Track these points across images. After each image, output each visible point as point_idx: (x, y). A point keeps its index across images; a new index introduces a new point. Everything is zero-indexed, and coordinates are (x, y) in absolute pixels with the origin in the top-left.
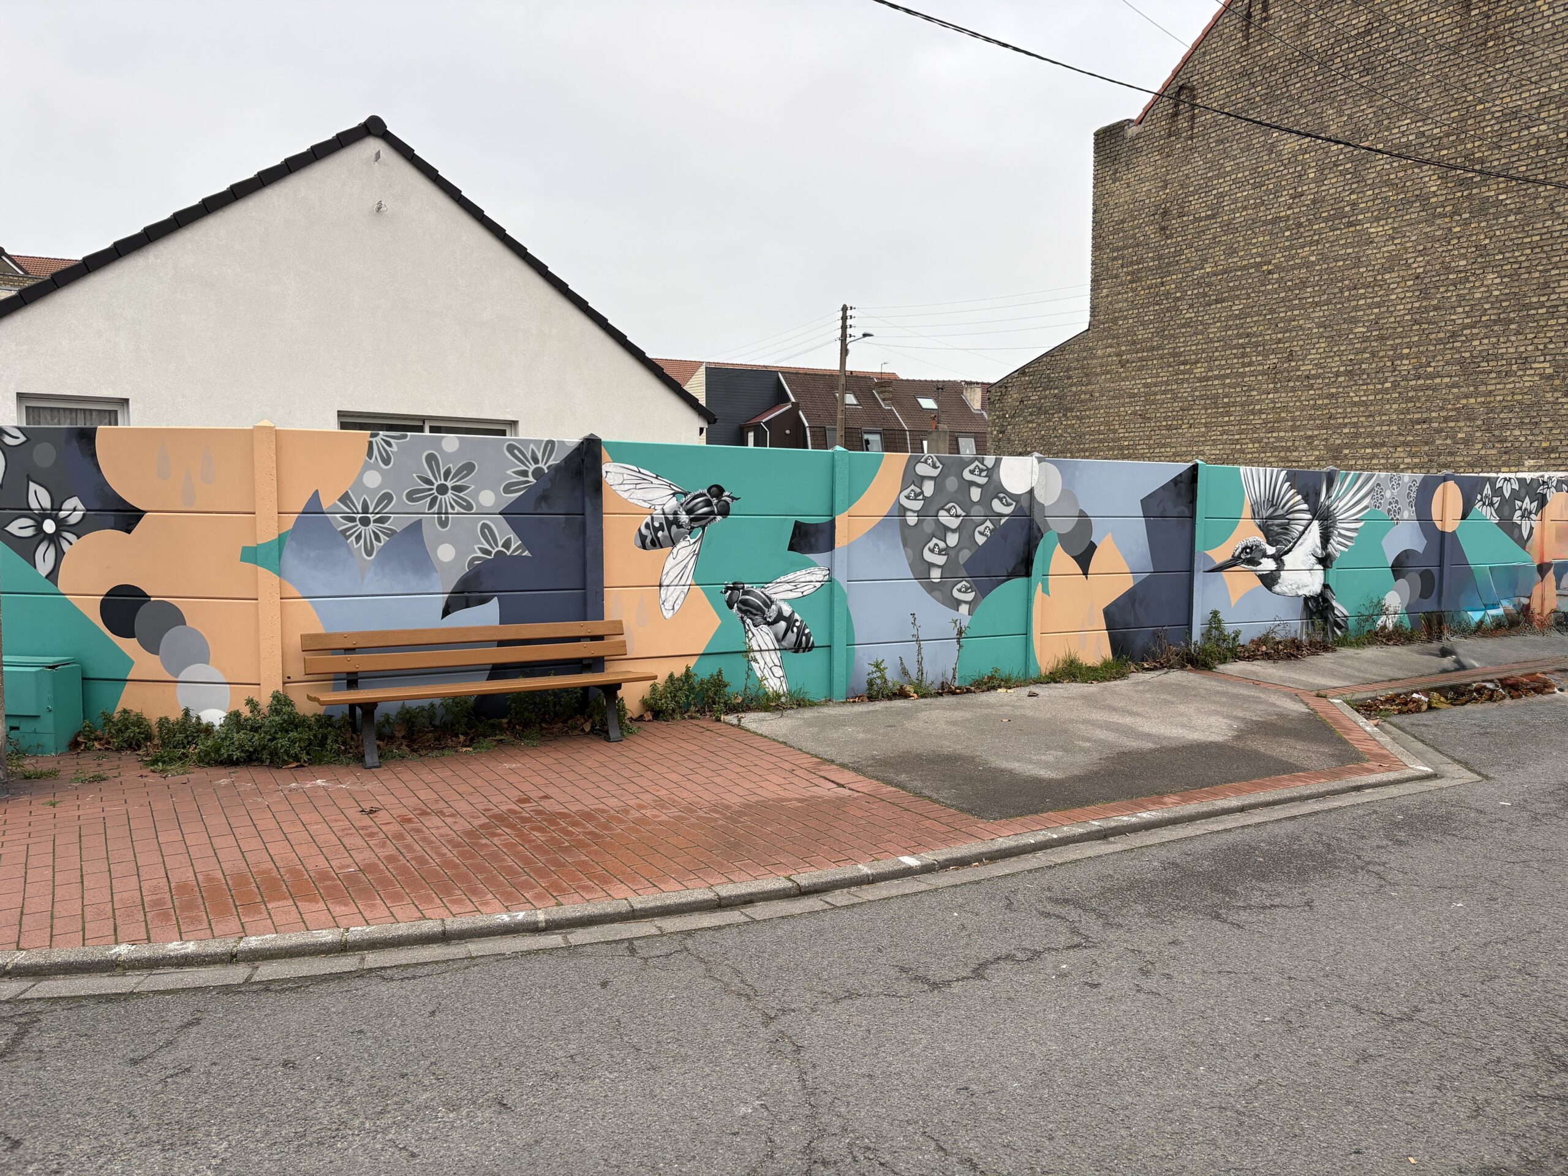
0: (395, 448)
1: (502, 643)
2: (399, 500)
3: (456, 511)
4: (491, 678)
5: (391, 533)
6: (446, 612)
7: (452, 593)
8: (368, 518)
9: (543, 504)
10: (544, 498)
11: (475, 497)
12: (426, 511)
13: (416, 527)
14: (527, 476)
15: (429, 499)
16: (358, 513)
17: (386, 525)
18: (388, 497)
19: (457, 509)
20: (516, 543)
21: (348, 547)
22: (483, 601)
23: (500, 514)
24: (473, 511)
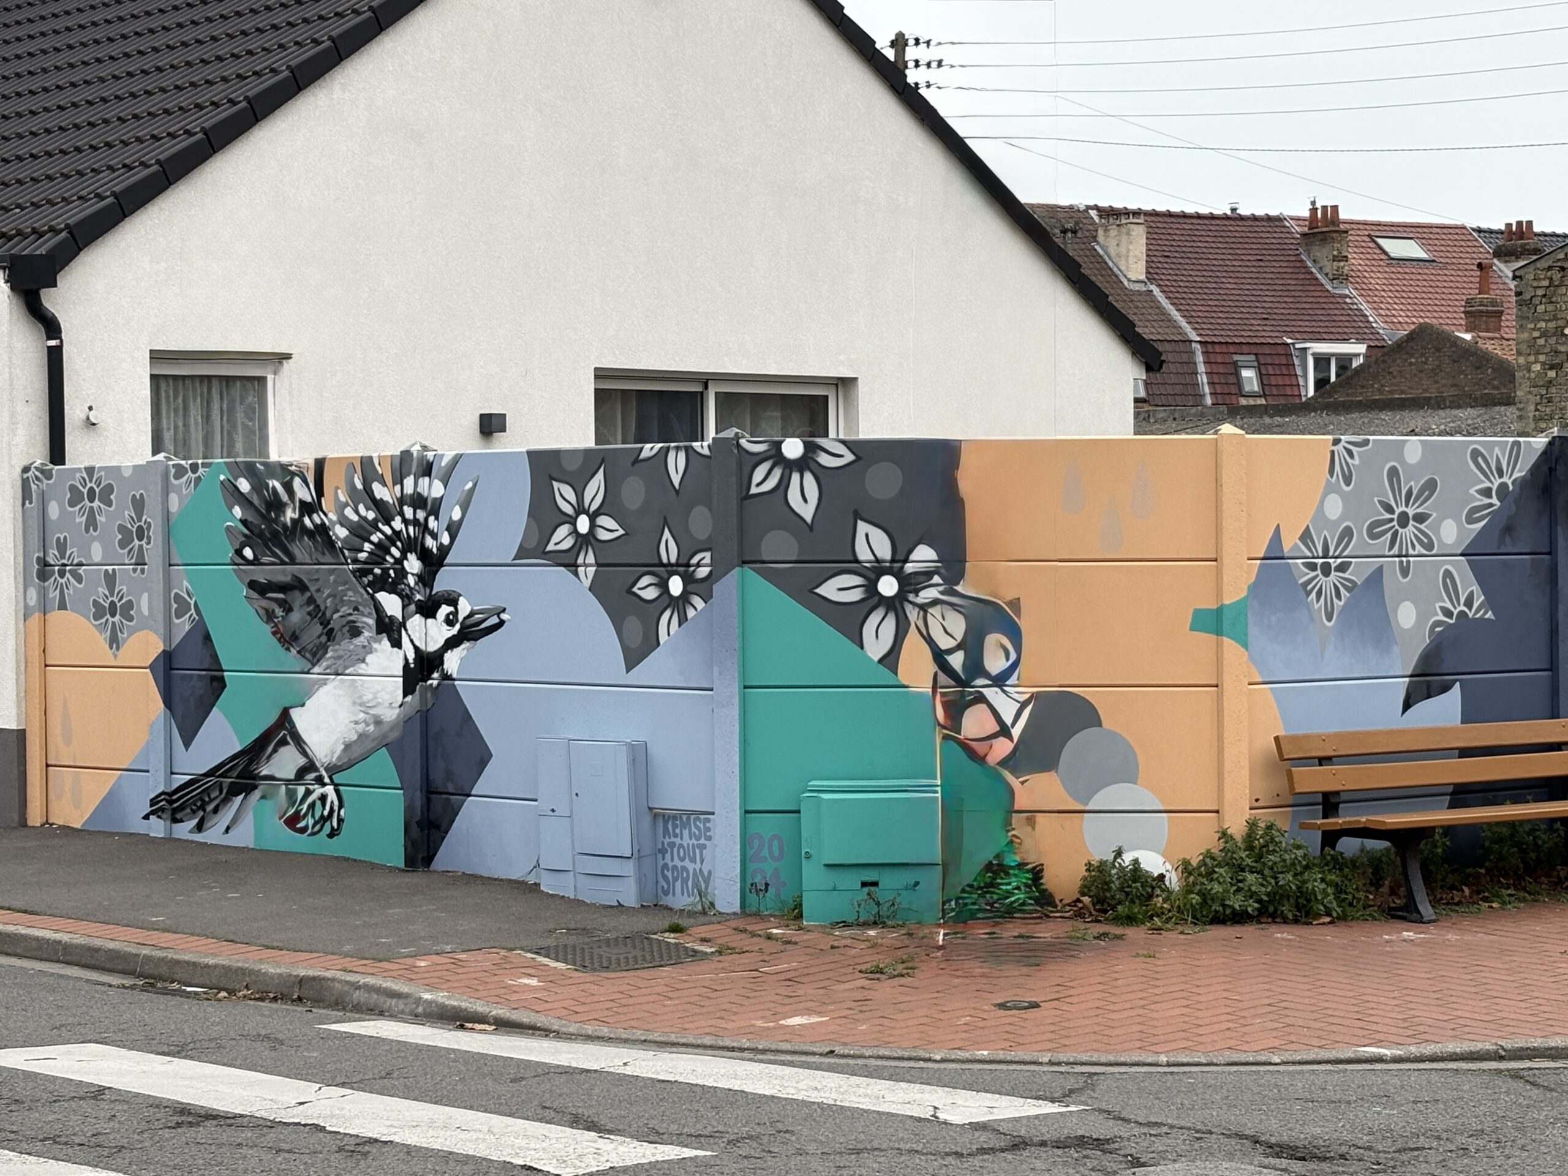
0: (1356, 461)
1: (1466, 752)
2: (1360, 535)
3: (1416, 553)
4: (1452, 806)
5: (1352, 587)
6: (1407, 706)
7: (1411, 676)
8: (1329, 563)
9: (1508, 540)
10: (1508, 529)
11: (1436, 529)
12: (1387, 553)
13: (1377, 575)
14: (1490, 497)
15: (1389, 535)
16: (1318, 558)
17: (1346, 575)
18: (1348, 533)
19: (1419, 549)
20: (1479, 600)
21: (1308, 607)
22: (1445, 688)
23: (1462, 555)
24: (1434, 552)
